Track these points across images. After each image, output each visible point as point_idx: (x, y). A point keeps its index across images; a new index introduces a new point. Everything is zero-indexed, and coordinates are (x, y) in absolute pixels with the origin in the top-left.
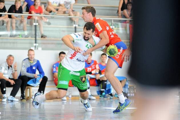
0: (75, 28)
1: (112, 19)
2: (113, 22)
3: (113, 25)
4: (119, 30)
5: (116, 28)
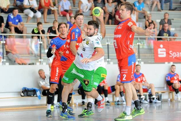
0: (108, 45)
1: (138, 37)
2: (139, 39)
3: (139, 42)
4: (144, 46)
5: (141, 45)
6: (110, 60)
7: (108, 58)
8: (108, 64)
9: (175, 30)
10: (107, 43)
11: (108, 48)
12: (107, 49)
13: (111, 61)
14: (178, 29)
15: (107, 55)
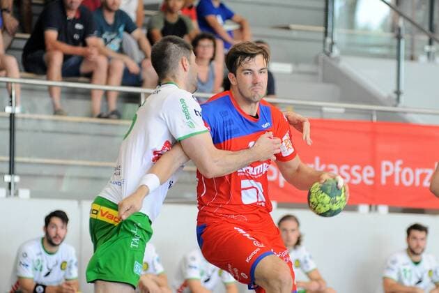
6: (17, 179)
7: (11, 172)
8: (9, 194)
9: (294, 72)
10: (8, 110)
11: (12, 130)
12: (7, 134)
13: (22, 185)
14: (305, 67)
15: (7, 158)
